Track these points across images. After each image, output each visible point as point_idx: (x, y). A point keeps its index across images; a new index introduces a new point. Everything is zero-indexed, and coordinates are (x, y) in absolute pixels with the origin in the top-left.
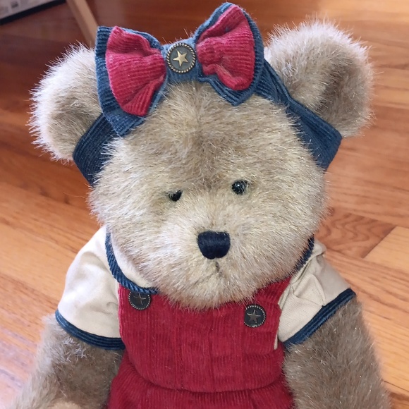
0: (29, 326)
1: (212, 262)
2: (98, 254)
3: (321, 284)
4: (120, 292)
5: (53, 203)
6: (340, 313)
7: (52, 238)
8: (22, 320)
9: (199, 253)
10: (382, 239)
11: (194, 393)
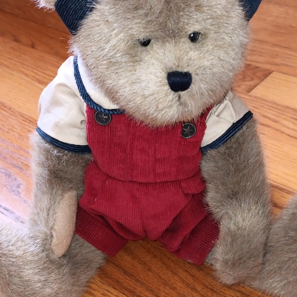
0: (8, 132)
1: (177, 94)
2: (69, 84)
3: (233, 107)
4: (87, 112)
5: (23, 47)
6: (244, 128)
7: (23, 73)
8: (3, 128)
9: (167, 87)
10: (263, 80)
11: (141, 184)
